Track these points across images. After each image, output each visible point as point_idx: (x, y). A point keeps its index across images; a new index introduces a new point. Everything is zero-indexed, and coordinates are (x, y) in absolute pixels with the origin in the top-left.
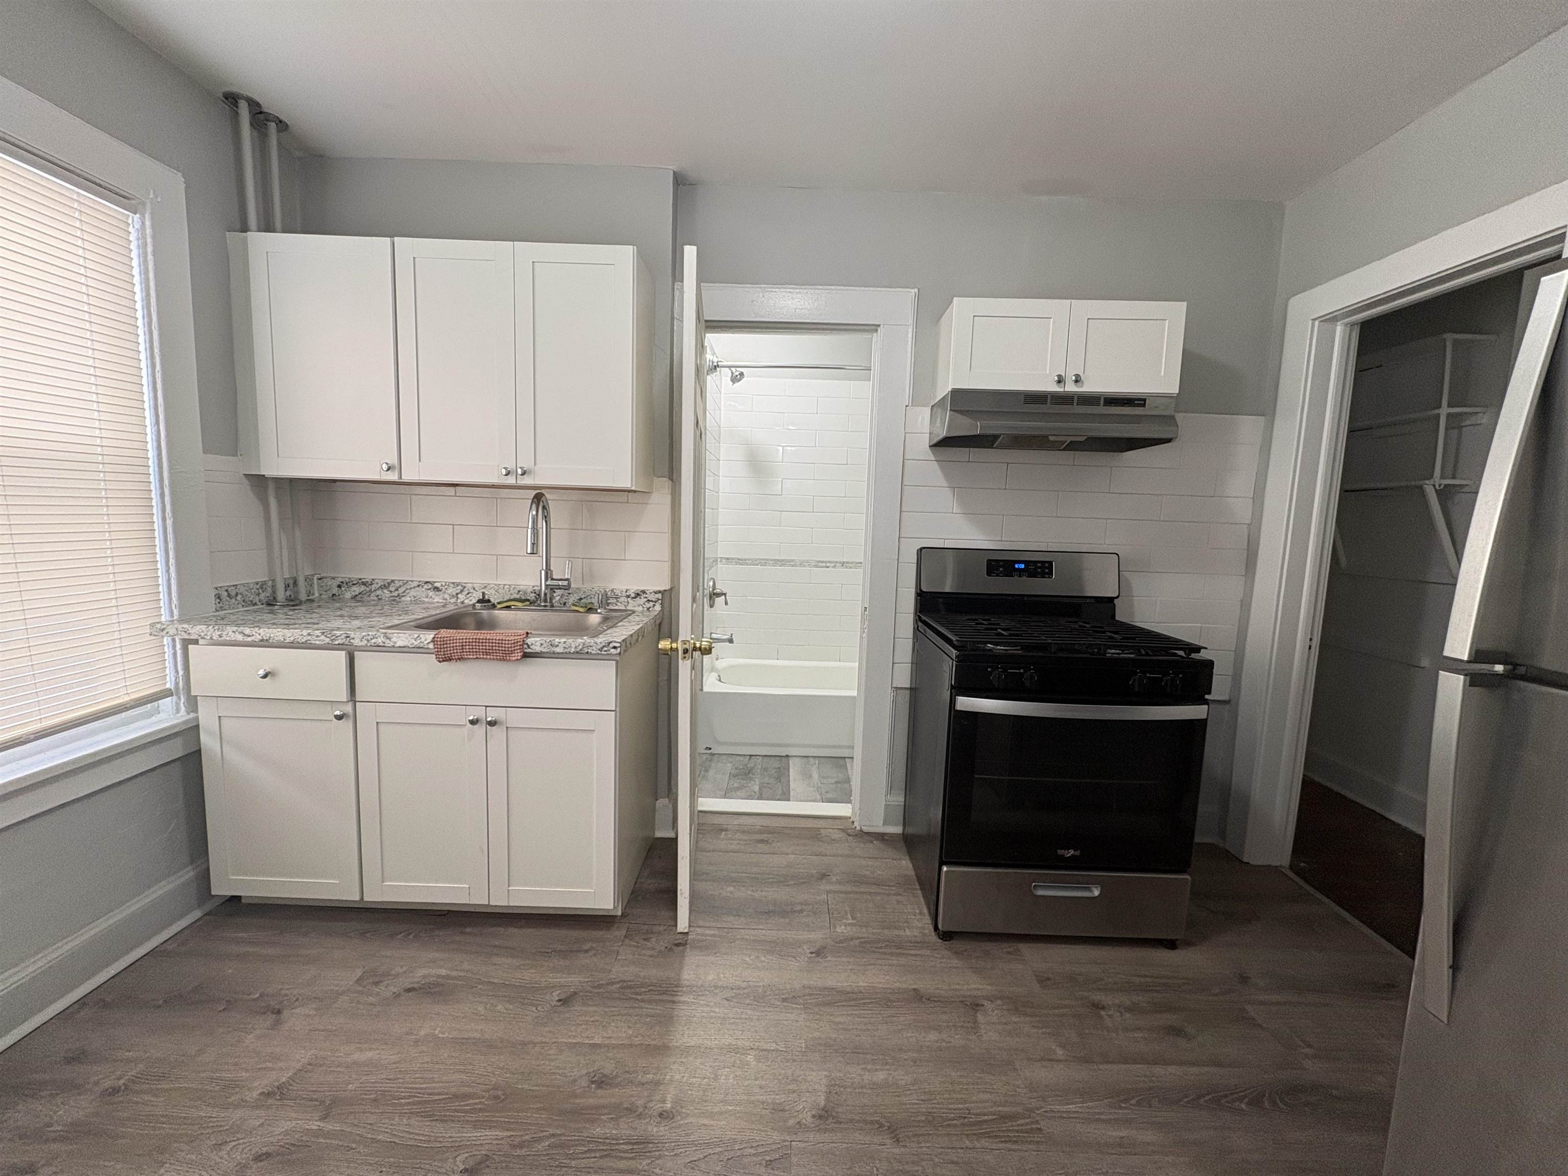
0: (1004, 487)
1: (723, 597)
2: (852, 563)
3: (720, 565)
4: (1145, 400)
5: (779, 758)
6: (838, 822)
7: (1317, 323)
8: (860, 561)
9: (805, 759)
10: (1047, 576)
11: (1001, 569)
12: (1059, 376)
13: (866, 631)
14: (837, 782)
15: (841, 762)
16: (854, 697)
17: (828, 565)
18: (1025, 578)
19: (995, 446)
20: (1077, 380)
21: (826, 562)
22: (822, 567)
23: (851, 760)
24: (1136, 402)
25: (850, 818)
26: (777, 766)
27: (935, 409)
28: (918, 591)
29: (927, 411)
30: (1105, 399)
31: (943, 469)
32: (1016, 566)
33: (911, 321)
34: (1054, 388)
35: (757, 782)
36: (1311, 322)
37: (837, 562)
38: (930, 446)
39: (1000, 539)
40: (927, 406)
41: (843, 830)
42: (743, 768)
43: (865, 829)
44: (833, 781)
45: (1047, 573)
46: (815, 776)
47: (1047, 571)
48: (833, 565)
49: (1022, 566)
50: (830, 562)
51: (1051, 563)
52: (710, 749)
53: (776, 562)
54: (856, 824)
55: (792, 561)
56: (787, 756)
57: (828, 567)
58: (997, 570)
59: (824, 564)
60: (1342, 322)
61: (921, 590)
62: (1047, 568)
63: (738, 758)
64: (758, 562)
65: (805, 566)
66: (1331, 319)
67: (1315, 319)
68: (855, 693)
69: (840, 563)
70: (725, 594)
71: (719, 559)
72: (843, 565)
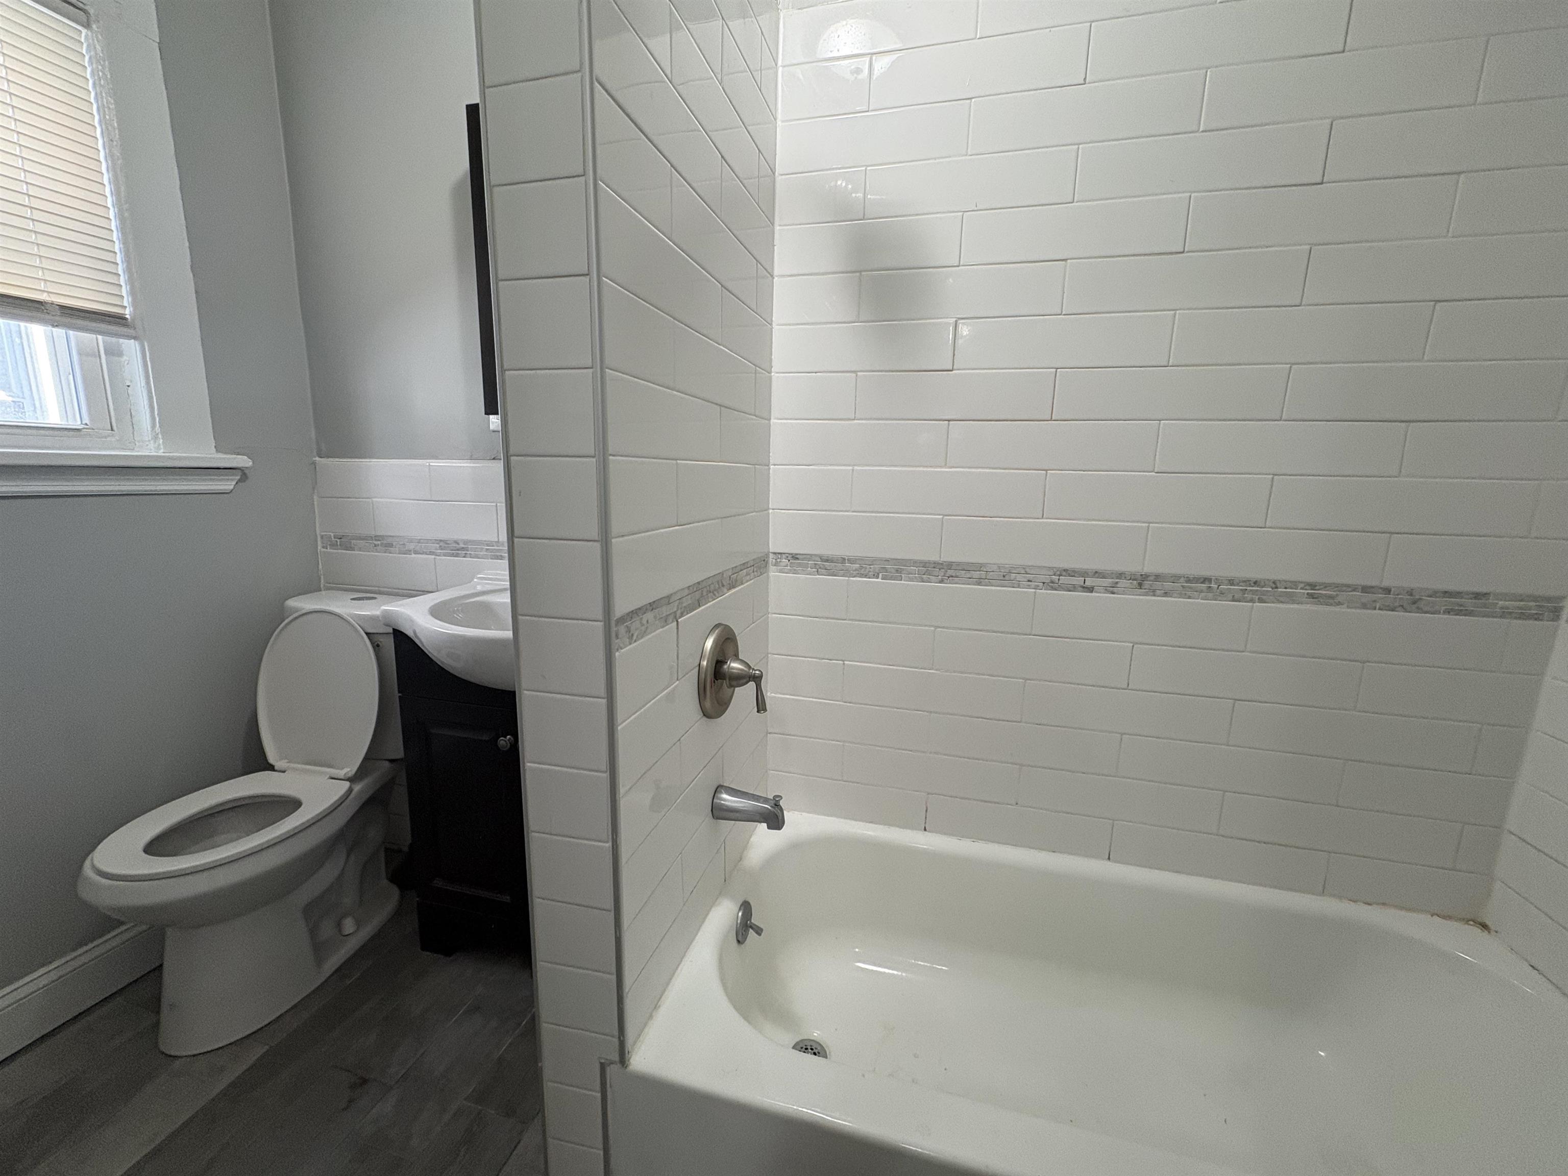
2: (1176, 579)
3: (773, 573)
17: (1089, 582)
21: (1084, 574)
22: (1073, 588)
37: (1120, 575)
48: (1107, 582)
50: (1097, 574)
53: (928, 569)
55: (979, 567)
57: (1091, 589)
59: (1079, 581)
64: (877, 566)
65: (1017, 584)
69: (1133, 578)
70: (757, 679)
71: (771, 556)
72: (1140, 585)
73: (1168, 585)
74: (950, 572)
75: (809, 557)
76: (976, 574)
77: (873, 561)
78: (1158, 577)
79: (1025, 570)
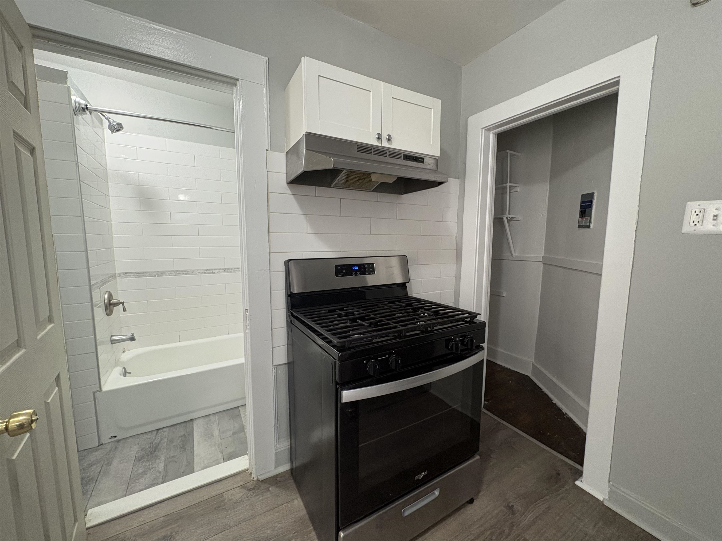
0: (339, 215)
1: (121, 305)
2: (232, 269)
3: (118, 279)
4: (423, 159)
5: (184, 424)
6: (238, 478)
7: (483, 130)
8: (238, 267)
9: (207, 419)
10: (371, 273)
11: (344, 271)
12: (379, 134)
13: (248, 327)
14: (234, 434)
15: (236, 411)
16: (242, 364)
17: (213, 271)
18: (359, 276)
19: (332, 186)
20: (389, 140)
21: (212, 270)
22: (210, 273)
23: (244, 407)
24: (419, 160)
25: (248, 470)
26: (182, 433)
27: (289, 155)
28: (289, 293)
29: (283, 156)
30: (404, 155)
31: (298, 201)
32: (353, 268)
33: (264, 82)
34: (375, 143)
35: (163, 458)
36: (481, 129)
37: (220, 269)
38: (287, 183)
39: (339, 250)
40: (283, 152)
41: (243, 486)
42: (150, 447)
43: (261, 478)
44: (231, 433)
45: (371, 271)
46: (216, 433)
47: (371, 269)
48: (217, 271)
49: (356, 268)
50: (215, 269)
51: (373, 264)
52: (115, 437)
53: (171, 273)
54: (253, 475)
55: (185, 271)
56: (192, 420)
57: (214, 273)
58: (342, 272)
59: (211, 271)
60: (493, 131)
61: (291, 292)
62: (371, 268)
63: (145, 436)
64: (155, 273)
65: (196, 274)
66: (488, 129)
67: (482, 128)
68: (242, 360)
69: (223, 269)
70: (123, 303)
71: (117, 274)
72: (225, 271)
73: (231, 270)
74: (178, 273)
75: (132, 273)
76: (185, 273)
77: (154, 272)
78: (228, 269)
79: (198, 270)
